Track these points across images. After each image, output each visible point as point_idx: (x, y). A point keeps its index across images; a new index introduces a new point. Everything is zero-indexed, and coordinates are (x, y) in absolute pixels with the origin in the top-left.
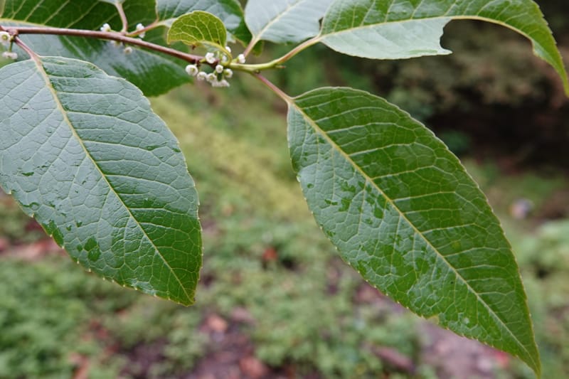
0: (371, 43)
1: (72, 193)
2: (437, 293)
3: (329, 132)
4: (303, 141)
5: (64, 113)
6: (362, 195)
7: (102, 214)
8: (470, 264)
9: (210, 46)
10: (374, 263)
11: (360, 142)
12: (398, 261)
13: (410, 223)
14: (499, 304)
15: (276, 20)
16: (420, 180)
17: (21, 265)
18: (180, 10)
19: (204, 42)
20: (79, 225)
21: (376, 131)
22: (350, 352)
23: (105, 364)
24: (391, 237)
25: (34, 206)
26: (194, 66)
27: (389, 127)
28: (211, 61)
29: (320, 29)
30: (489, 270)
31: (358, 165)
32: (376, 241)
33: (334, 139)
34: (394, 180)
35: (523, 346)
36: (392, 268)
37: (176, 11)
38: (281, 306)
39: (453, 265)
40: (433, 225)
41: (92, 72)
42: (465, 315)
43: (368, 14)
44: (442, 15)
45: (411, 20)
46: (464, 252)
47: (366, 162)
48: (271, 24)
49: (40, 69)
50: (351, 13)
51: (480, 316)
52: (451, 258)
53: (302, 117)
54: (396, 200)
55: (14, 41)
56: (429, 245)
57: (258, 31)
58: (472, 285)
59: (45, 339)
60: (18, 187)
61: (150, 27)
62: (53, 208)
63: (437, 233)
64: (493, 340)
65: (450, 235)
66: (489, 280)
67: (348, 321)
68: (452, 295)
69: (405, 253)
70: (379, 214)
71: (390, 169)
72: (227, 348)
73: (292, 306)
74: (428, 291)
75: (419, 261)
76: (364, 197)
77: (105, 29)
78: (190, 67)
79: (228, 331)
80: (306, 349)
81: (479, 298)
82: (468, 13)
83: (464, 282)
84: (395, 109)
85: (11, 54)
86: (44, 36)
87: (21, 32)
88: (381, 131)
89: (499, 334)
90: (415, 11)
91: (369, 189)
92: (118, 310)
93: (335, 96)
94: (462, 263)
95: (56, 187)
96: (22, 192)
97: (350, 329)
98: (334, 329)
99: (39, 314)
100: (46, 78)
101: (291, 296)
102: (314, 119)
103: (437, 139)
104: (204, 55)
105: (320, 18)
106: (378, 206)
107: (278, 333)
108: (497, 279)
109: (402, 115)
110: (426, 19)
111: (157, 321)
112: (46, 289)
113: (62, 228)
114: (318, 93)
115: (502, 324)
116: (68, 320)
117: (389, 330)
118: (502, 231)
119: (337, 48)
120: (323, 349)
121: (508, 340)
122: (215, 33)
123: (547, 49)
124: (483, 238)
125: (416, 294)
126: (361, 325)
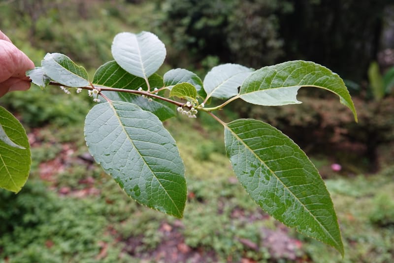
0: (264, 98)
1: (127, 164)
2: (296, 216)
3: (244, 140)
4: (232, 143)
5: (123, 127)
6: (260, 169)
7: (141, 174)
8: (311, 203)
9: (189, 99)
10: (266, 201)
11: (259, 144)
12: (277, 200)
13: (282, 183)
14: (325, 222)
15: (218, 88)
16: (287, 162)
17: (76, 200)
18: (174, 82)
19: (187, 97)
20: (131, 179)
21: (266, 140)
22: (229, 241)
23: (115, 246)
24: (273, 189)
25: (110, 170)
26: (181, 108)
27: (272, 138)
28: (189, 106)
29: (239, 92)
30: (320, 206)
31: (258, 155)
32: (267, 191)
33: (246, 143)
34: (275, 163)
35: (336, 242)
36: (275, 204)
37: (172, 82)
38: (197, 219)
39: (303, 203)
40: (293, 184)
41: (135, 109)
42: (309, 227)
43: (261, 85)
44: (297, 85)
45: (282, 88)
46: (308, 197)
47: (261, 154)
48: (216, 89)
49: (112, 107)
50: (254, 84)
51: (316, 227)
52: (302, 199)
53: (231, 132)
54: (275, 172)
55: (99, 94)
56: (291, 193)
57: (209, 93)
58: (312, 212)
59: (87, 234)
60: (103, 161)
61: (160, 89)
62: (118, 171)
63: (295, 188)
64: (322, 239)
65: (301, 189)
66: (320, 211)
67: (227, 226)
68: (303, 217)
69: (280, 197)
70: (268, 178)
71: (272, 157)
72: (171, 239)
73: (202, 219)
74: (291, 215)
75: (287, 201)
76: (261, 170)
77: (140, 90)
78: (179, 108)
79: (172, 231)
80: (208, 239)
81: (315, 219)
82: (309, 84)
83: (308, 211)
84: (275, 129)
85: (97, 100)
86: (111, 92)
87: (102, 90)
88: (268, 139)
89: (325, 236)
90: (284, 83)
91: (263, 166)
92: (121, 221)
93: (246, 123)
94: (307, 202)
95: (120, 161)
96: (105, 163)
97: (229, 230)
98: (221, 230)
99: (85, 223)
100: (115, 111)
101: (201, 215)
102: (236, 134)
103: (295, 143)
104: (186, 103)
105: (238, 86)
106: (267, 175)
107: (195, 232)
108: (324, 210)
109: (278, 132)
110: (289, 87)
111: (139, 226)
112: (88, 211)
113: (123, 180)
114: (239, 122)
115: (327, 231)
116: (98, 226)
117: (247, 231)
118: (326, 187)
119: (247, 101)
120: (216, 239)
121: (329, 239)
122: (191, 93)
123: (347, 100)
124: (317, 190)
125: (286, 216)
126: (234, 228)
